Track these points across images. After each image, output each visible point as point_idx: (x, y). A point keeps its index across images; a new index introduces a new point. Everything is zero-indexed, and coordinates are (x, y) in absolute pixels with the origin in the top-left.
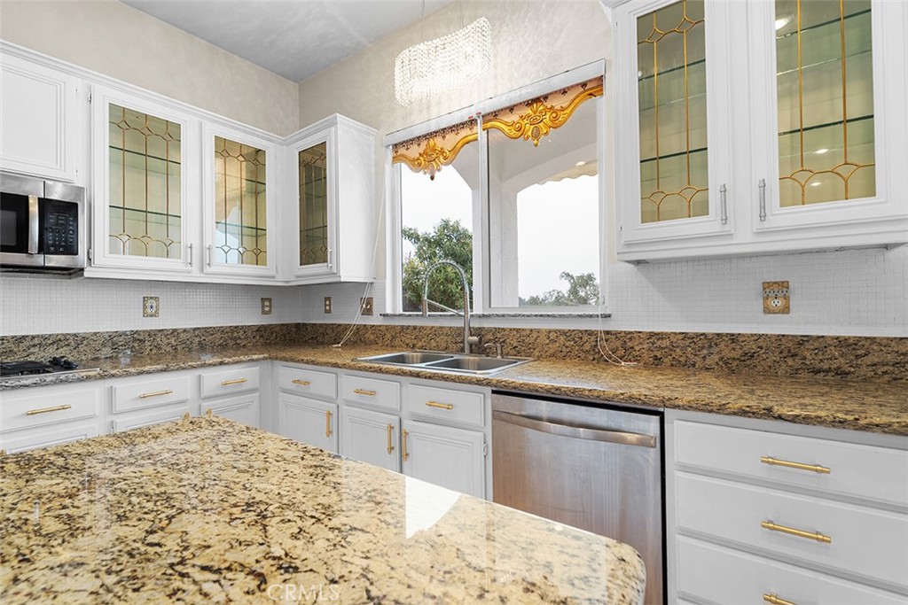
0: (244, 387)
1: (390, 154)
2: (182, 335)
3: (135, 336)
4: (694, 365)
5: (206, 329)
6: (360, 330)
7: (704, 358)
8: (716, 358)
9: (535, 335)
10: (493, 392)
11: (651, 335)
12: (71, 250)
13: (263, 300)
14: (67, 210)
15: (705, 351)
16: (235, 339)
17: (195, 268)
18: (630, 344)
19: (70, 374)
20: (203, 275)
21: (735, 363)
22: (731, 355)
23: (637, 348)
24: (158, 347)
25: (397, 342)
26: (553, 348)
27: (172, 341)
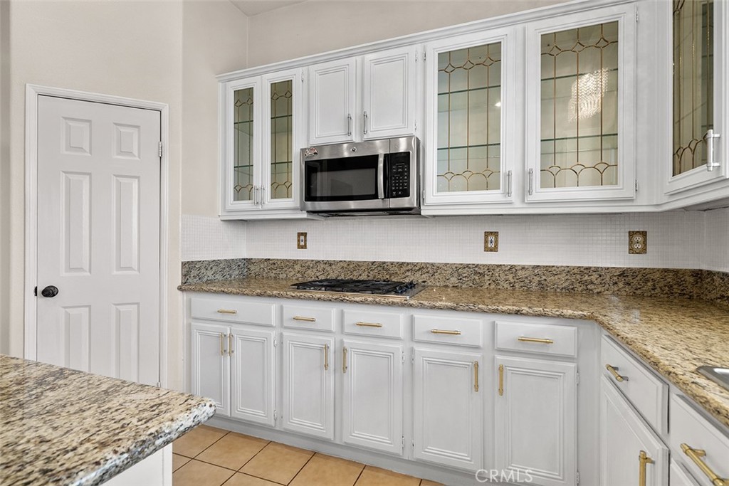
0: (552, 349)
2: (520, 273)
3: (476, 269)
5: (547, 268)
12: (406, 193)
13: (631, 234)
14: (398, 162)
16: (586, 283)
17: (515, 197)
20: (525, 206)
24: (496, 282)
27: (510, 277)
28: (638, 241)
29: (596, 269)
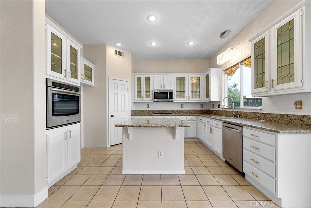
0: (194, 120)
1: (224, 72)
2: (187, 111)
3: (180, 110)
4: (279, 122)
5: (190, 110)
6: (218, 111)
7: (281, 120)
8: (284, 120)
9: (247, 113)
10: (224, 122)
11: (270, 114)
12: (172, 98)
13: (201, 105)
14: (171, 93)
15: (281, 119)
16: (195, 112)
17: (187, 100)
18: (265, 116)
19: (171, 115)
20: (189, 101)
21: (288, 122)
22: (287, 120)
23: (267, 117)
24: (183, 112)
25: (224, 114)
26: (251, 116)
27: (185, 112)
28: (202, 106)
29: (197, 110)
